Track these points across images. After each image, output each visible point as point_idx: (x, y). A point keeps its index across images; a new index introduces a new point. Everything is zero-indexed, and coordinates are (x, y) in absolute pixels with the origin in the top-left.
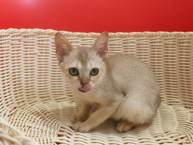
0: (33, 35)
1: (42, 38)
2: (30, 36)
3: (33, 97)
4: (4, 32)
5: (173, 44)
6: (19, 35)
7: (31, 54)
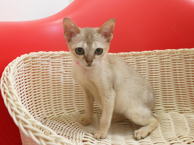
0: (59, 57)
1: (66, 59)
2: (57, 57)
3: (60, 110)
4: (36, 54)
5: (180, 60)
6: (48, 57)
7: (57, 73)
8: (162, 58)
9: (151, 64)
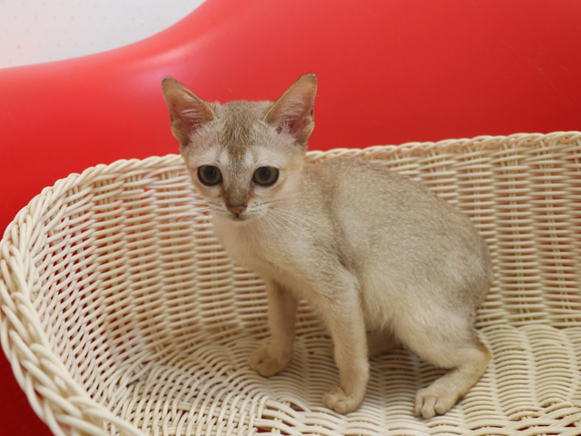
0: (181, 170)
2: (173, 172)
3: (192, 332)
4: (104, 171)
5: (556, 166)
7: (177, 220)
8: (502, 159)
9: (467, 179)
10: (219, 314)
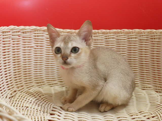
0: (31, 32)
1: (38, 33)
2: (28, 32)
3: (30, 83)
4: (6, 28)
5: (147, 40)
6: (19, 31)
8: (130, 37)
9: (119, 42)
10: (39, 78)
